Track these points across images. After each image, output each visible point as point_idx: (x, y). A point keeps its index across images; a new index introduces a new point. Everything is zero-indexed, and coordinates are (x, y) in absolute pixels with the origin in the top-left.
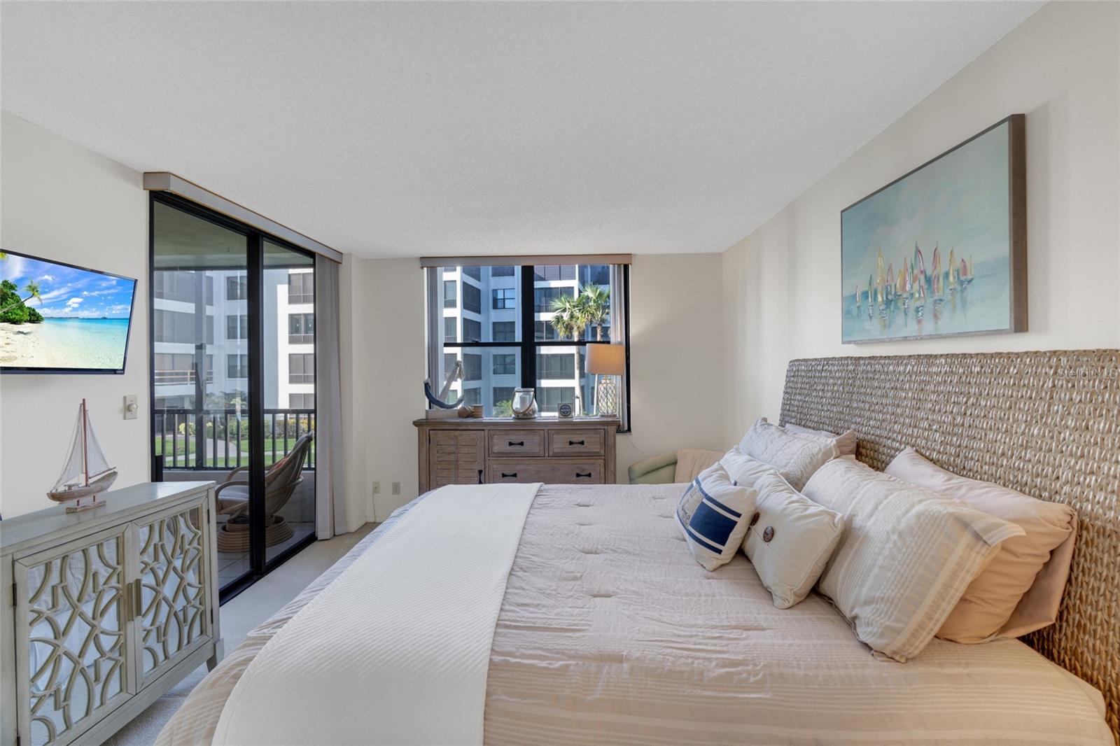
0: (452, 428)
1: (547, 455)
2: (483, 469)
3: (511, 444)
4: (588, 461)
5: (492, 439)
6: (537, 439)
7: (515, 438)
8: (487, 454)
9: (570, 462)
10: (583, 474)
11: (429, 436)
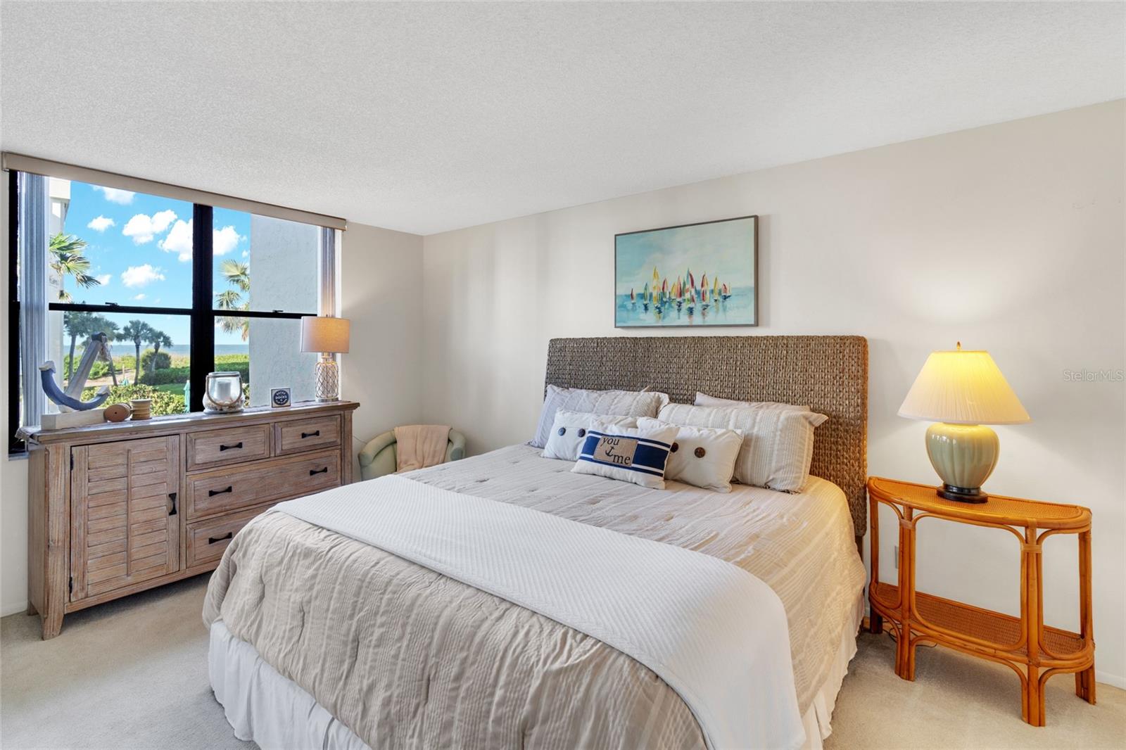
0: (121, 438)
1: (272, 455)
2: (177, 492)
3: (223, 448)
4: (323, 454)
5: (193, 447)
6: (260, 436)
7: (228, 439)
8: (183, 469)
9: (301, 458)
10: (318, 470)
11: (71, 455)
